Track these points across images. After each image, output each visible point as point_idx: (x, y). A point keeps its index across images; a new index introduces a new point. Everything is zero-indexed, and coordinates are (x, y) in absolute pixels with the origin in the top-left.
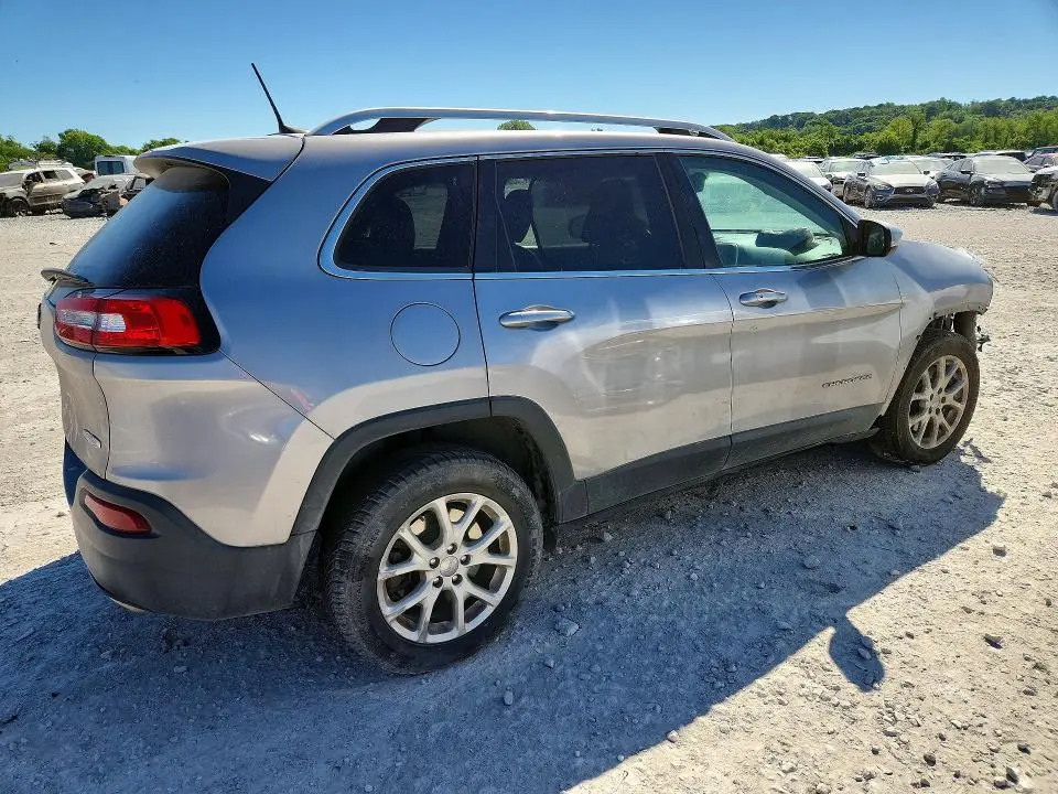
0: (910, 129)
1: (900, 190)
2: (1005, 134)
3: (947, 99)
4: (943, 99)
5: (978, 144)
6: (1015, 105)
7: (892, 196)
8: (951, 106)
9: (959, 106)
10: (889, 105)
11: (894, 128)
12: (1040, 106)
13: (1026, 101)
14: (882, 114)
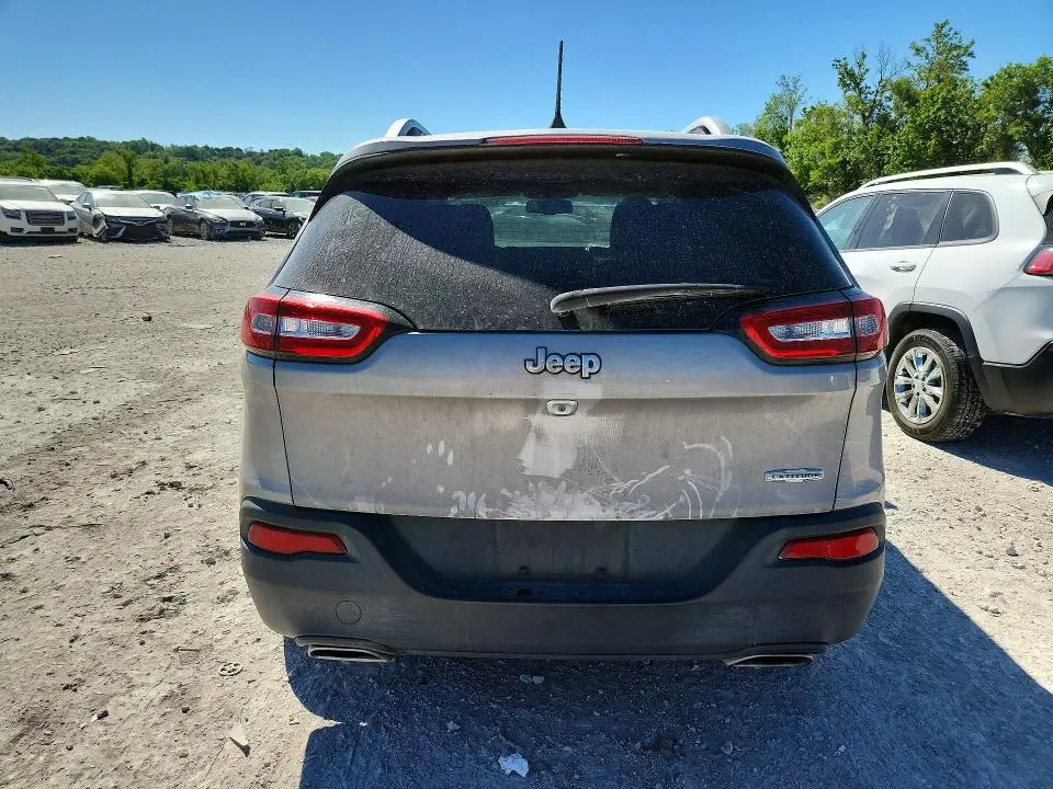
0: (123, 165)
1: (235, 223)
2: (212, 178)
3: (148, 140)
4: (143, 139)
5: (190, 183)
6: (210, 153)
7: (228, 229)
8: (153, 147)
9: (161, 148)
10: (90, 139)
11: (107, 163)
12: (230, 156)
13: (217, 150)
14: (85, 147)
